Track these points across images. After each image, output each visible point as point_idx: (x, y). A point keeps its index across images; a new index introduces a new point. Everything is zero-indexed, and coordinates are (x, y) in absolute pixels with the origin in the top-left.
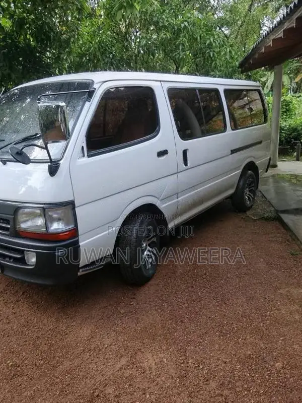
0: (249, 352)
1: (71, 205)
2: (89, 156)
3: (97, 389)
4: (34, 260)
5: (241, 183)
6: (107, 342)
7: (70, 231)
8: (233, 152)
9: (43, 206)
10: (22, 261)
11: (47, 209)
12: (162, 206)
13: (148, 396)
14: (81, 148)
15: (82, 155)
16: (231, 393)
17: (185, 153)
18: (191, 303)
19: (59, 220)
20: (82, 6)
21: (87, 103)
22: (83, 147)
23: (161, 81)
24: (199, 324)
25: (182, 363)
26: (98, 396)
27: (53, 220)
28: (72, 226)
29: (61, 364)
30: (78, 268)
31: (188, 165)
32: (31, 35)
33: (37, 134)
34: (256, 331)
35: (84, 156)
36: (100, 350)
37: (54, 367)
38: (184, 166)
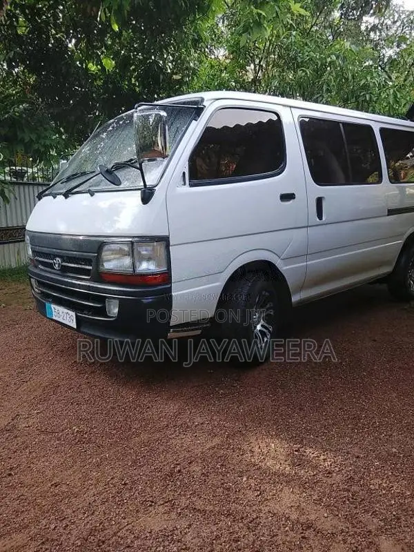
0: (394, 450)
1: (165, 240)
2: (191, 185)
3: (178, 464)
4: (116, 310)
5: (403, 260)
6: (198, 420)
7: (162, 274)
8: (391, 212)
9: (130, 239)
10: (102, 312)
11: (136, 244)
12: (283, 268)
13: (245, 479)
14: (182, 174)
15: (183, 183)
16: (363, 490)
17: (319, 201)
18: (316, 391)
19: (149, 259)
20: (199, 35)
21: (194, 121)
22: (184, 173)
23: (291, 107)
24: (324, 414)
25: (296, 451)
26: (179, 471)
27: (142, 259)
28: (164, 269)
29: (138, 435)
30: (167, 327)
31: (324, 218)
32: (137, 78)
33: (132, 160)
34: (408, 429)
35: (185, 184)
36: (188, 427)
37: (128, 439)
38: (318, 220)
